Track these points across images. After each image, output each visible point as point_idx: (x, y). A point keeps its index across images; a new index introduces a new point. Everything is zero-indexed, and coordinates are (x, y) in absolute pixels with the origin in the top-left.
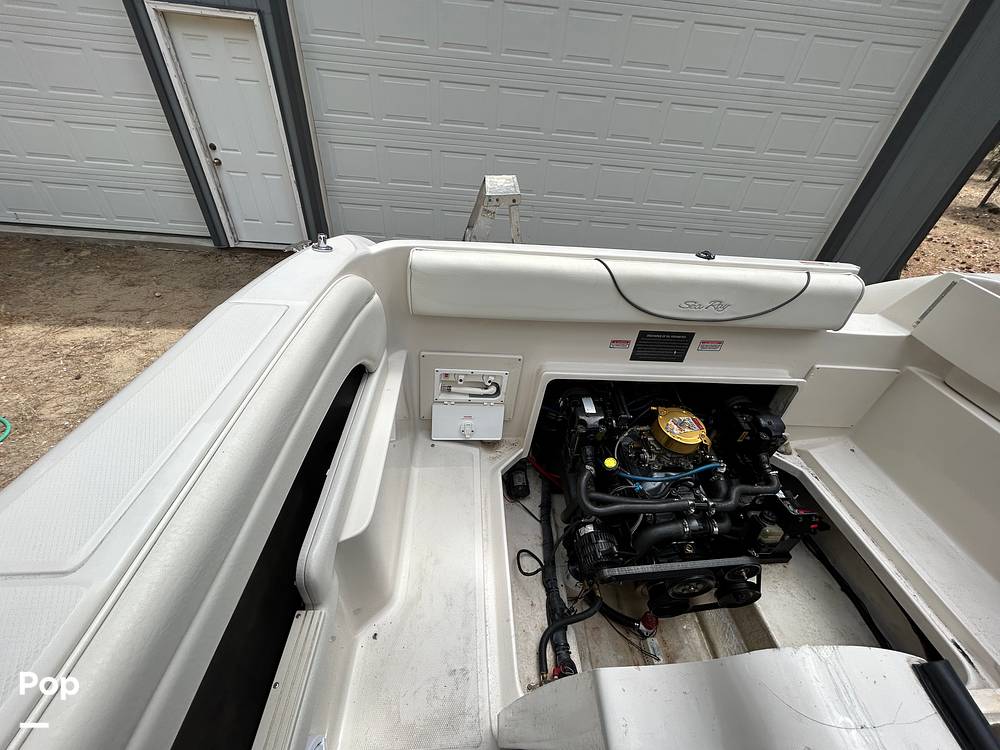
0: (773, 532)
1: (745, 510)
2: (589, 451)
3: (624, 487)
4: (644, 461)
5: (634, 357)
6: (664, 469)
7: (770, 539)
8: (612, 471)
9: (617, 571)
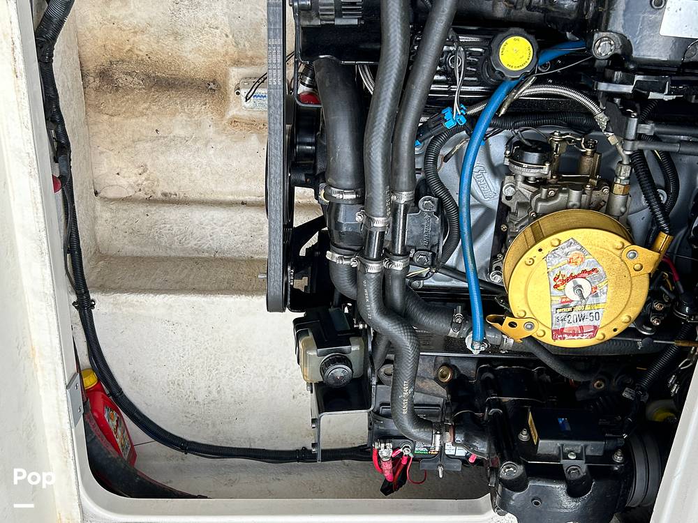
6: (502, 210)
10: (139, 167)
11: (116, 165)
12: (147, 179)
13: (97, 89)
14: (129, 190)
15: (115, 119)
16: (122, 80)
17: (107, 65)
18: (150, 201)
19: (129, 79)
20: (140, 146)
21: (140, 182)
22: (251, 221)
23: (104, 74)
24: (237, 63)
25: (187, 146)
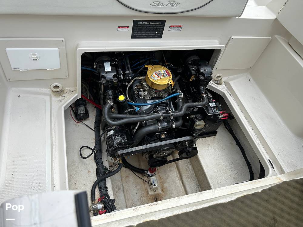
0: (200, 124)
1: (189, 115)
2: (110, 92)
3: (130, 110)
4: (141, 96)
5: (133, 37)
6: (153, 98)
7: (198, 128)
8: (123, 102)
9: (125, 151)
22: (186, 179)
24: (148, 193)
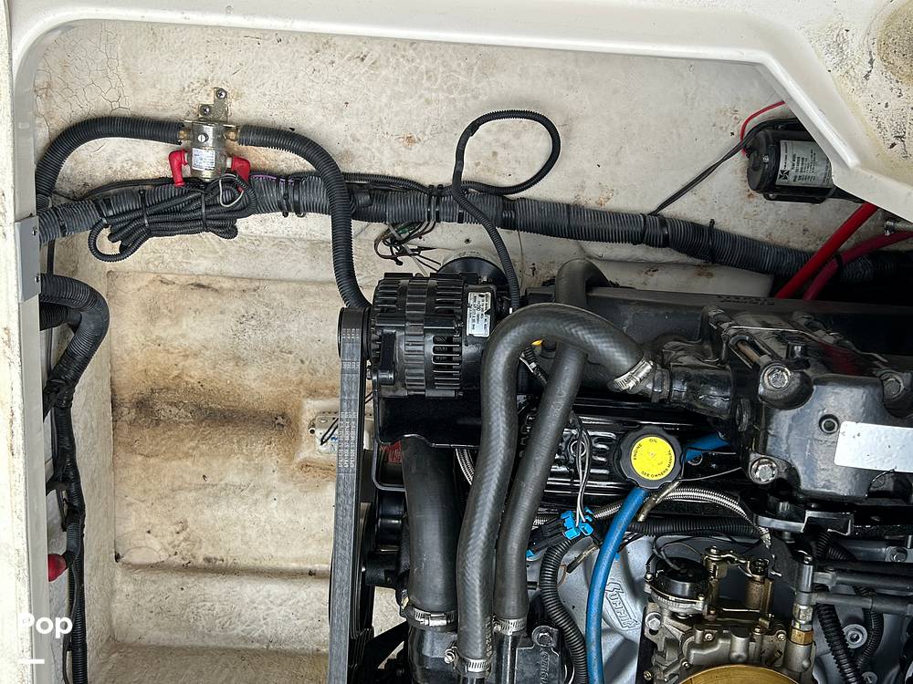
10: (176, 524)
11: (147, 521)
12: (186, 540)
13: (131, 424)
14: (161, 553)
15: (152, 461)
16: (166, 412)
17: (147, 393)
18: (189, 569)
19: (175, 410)
20: (181, 496)
21: (177, 543)
22: (319, 599)
23: (143, 405)
25: (242, 498)
